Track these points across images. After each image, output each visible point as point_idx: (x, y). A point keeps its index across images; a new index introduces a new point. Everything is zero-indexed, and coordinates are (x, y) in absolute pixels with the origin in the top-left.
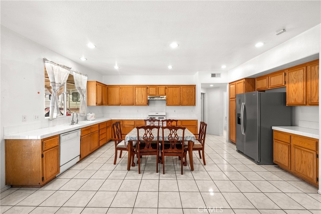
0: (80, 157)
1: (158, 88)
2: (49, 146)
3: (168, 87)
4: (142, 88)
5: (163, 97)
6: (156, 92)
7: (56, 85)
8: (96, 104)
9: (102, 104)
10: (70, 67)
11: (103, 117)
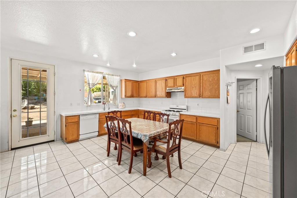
0: (99, 132)
1: (176, 79)
2: (70, 121)
3: (186, 77)
4: (162, 81)
5: (181, 88)
6: (174, 83)
7: (90, 85)
8: (125, 96)
9: (132, 96)
10: (102, 72)
11: (139, 107)
